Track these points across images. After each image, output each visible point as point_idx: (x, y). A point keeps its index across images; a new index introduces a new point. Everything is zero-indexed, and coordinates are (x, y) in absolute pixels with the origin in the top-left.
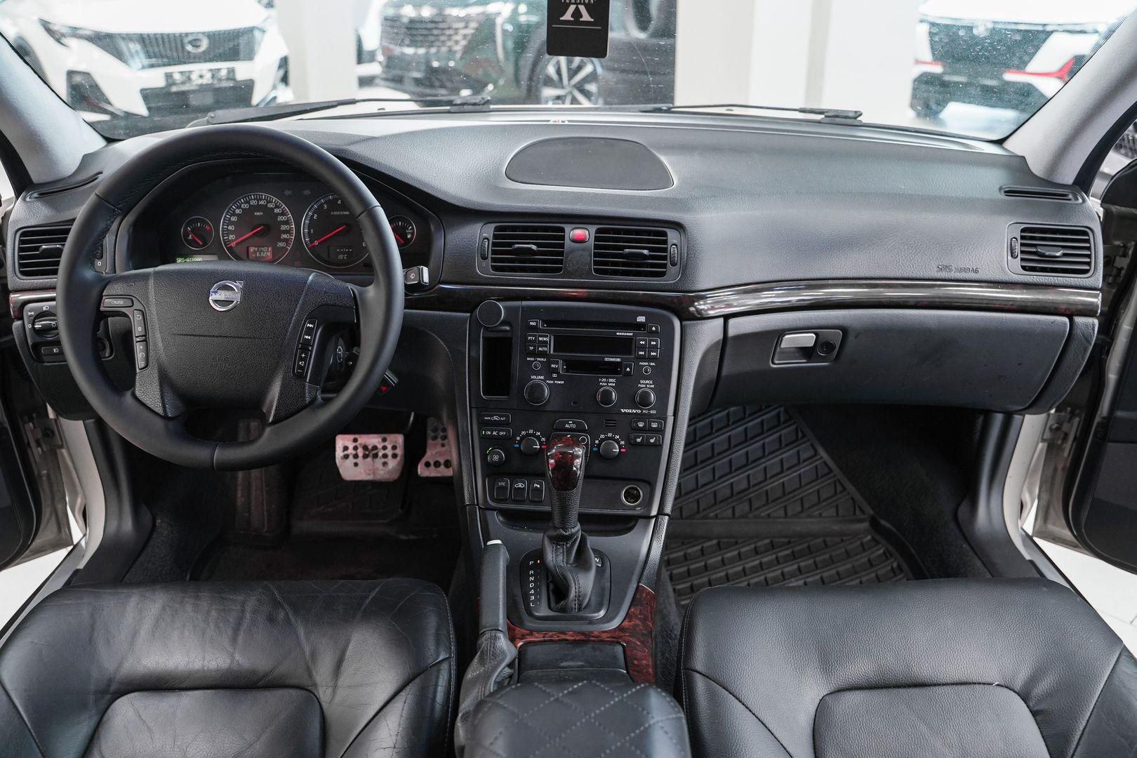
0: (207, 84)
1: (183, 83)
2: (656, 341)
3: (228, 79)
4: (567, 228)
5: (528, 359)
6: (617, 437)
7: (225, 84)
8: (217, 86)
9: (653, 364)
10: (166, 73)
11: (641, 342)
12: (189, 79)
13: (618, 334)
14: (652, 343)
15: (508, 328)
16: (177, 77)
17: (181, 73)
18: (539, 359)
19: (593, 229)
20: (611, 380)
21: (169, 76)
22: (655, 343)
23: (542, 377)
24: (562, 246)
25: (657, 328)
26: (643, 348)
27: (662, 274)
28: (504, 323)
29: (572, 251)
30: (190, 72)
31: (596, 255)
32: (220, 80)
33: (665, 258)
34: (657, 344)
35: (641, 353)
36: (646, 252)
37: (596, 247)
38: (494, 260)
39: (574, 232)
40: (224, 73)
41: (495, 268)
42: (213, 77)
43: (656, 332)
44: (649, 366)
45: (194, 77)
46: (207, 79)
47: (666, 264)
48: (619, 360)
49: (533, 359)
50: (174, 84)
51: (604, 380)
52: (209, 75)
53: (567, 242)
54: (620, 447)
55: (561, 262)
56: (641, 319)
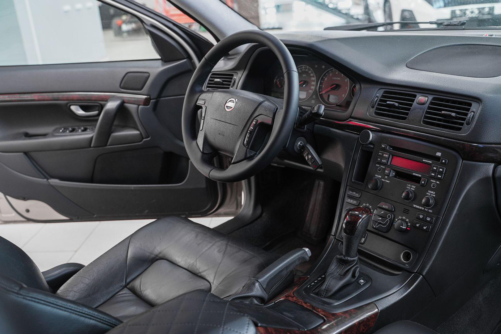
0: (476, 17)
1: (461, 16)
2: (443, 169)
3: (489, 14)
4: (418, 95)
5: (377, 165)
6: (407, 220)
7: (486, 17)
8: (480, 18)
9: (438, 183)
10: (452, 11)
11: (434, 168)
12: (465, 14)
13: (424, 160)
14: (440, 170)
15: (372, 146)
16: (458, 13)
17: (461, 10)
18: (382, 166)
19: (431, 97)
20: (413, 186)
21: (453, 12)
22: (442, 170)
23: (380, 177)
24: (411, 105)
25: (445, 161)
26: (434, 171)
27: (460, 129)
28: (371, 143)
29: (415, 109)
30: (466, 10)
31: (427, 113)
32: (483, 14)
33: (464, 119)
34: (443, 171)
35: (432, 174)
36: (453, 114)
37: (429, 108)
38: (377, 109)
39: (421, 98)
40: (487, 10)
41: (376, 113)
42: (480, 12)
43: (445, 163)
44: (436, 183)
45: (468, 13)
46: (476, 14)
47: (463, 123)
48: (420, 176)
49: (379, 166)
50: (456, 17)
51: (409, 185)
52: (477, 12)
53: (415, 104)
54: (407, 226)
55: (407, 114)
56: (439, 154)
